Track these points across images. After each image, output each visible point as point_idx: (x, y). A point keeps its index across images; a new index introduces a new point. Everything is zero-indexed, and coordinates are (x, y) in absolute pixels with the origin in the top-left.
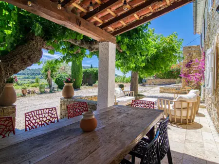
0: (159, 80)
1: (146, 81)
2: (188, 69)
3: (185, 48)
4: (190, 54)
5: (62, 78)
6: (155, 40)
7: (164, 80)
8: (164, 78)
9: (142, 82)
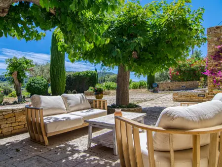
0: (177, 83)
1: (158, 86)
2: (216, 63)
3: (210, 29)
4: (219, 39)
5: (35, 83)
6: (153, 12)
7: (184, 84)
8: (183, 80)
9: (152, 87)
